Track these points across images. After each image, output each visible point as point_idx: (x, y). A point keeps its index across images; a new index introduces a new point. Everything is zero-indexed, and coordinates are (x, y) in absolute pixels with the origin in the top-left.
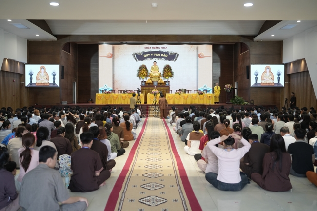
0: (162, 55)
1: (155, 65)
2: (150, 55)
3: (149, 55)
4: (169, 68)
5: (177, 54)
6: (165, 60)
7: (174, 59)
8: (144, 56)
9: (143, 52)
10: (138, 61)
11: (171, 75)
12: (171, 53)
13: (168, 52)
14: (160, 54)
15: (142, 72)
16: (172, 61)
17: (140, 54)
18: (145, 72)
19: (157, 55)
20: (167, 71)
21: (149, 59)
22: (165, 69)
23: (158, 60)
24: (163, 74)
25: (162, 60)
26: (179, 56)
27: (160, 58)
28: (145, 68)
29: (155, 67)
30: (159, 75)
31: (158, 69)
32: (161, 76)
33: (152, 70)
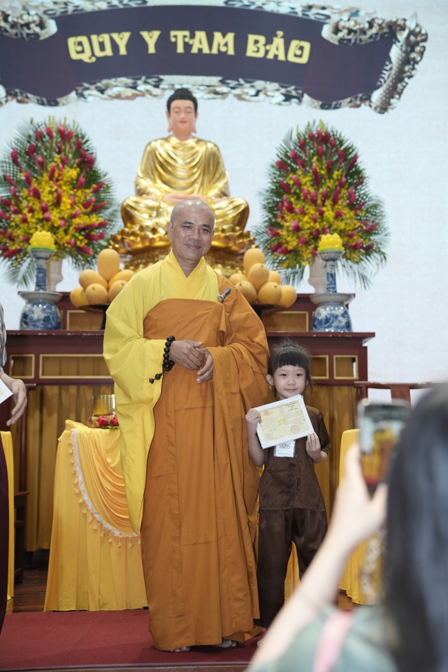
0: (255, 47)
2: (137, 44)
3: (122, 39)
4: (337, 160)
5: (412, 38)
6: (284, 101)
7: (376, 83)
8: (74, 56)
9: (63, 6)
10: (3, 101)
11: (357, 239)
12: (347, 25)
13: (312, 15)
14: (230, 37)
15: (37, 194)
16: (358, 102)
17: (29, 28)
18: (75, 195)
19: (206, 50)
20: (315, 187)
21: (120, 82)
22: (296, 169)
23: (209, 99)
24: (266, 221)
25: (252, 96)
26: (426, 54)
27: (238, 80)
28: (73, 161)
29: (181, 148)
30: (228, 234)
31: (221, 175)
32: (248, 239)
33: (148, 180)
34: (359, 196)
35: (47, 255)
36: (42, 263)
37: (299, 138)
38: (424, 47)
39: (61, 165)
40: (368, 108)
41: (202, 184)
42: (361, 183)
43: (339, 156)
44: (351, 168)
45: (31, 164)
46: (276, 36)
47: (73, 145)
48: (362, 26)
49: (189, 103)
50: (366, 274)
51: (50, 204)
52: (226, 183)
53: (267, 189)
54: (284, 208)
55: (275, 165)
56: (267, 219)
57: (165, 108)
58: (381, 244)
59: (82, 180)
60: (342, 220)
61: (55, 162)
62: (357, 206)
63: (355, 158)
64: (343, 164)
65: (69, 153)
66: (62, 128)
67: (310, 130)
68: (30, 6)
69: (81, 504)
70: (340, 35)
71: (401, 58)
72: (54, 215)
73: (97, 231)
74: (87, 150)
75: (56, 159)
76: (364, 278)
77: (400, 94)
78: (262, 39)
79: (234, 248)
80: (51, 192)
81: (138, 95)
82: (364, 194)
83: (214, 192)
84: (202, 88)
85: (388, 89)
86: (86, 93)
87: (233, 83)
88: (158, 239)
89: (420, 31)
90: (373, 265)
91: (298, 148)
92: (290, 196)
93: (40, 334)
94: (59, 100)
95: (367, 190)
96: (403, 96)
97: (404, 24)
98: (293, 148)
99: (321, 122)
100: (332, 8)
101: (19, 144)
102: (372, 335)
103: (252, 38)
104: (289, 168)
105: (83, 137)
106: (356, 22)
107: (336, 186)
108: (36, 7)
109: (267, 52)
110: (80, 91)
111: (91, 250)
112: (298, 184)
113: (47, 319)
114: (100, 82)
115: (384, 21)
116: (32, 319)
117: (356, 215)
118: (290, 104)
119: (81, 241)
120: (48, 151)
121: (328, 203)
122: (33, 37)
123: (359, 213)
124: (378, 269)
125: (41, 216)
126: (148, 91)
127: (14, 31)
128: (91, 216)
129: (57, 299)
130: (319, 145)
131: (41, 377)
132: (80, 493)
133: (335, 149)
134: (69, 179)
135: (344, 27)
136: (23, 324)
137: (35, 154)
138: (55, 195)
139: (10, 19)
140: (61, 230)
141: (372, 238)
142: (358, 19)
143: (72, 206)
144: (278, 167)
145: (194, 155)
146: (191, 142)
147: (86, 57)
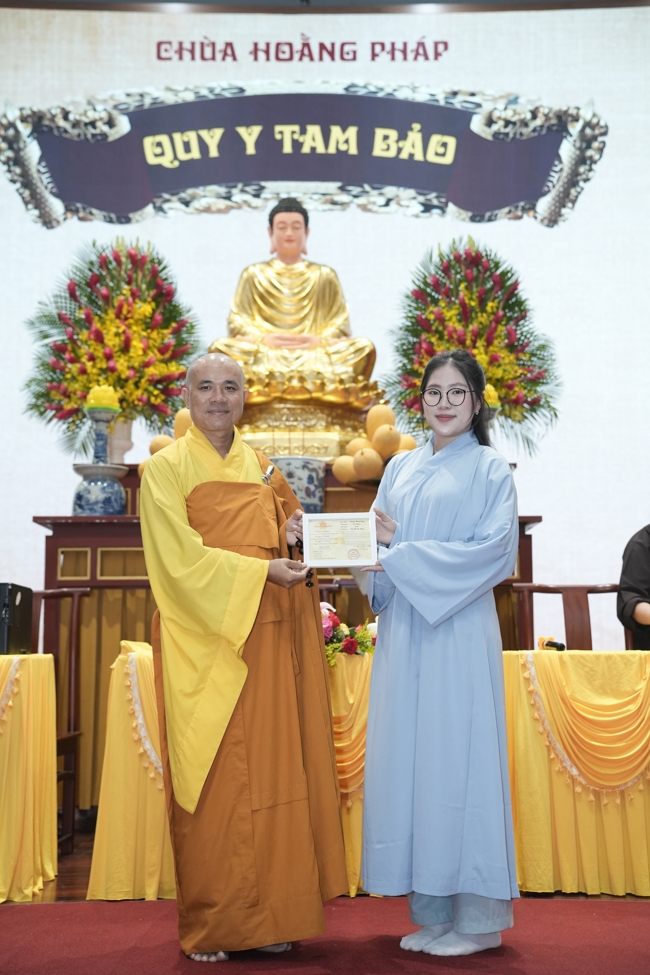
0: (385, 143)
1: (289, 251)
2: (231, 142)
3: (213, 137)
4: (492, 288)
5: (588, 131)
6: (423, 212)
7: (542, 187)
8: (151, 160)
9: (138, 98)
10: (61, 219)
11: (519, 391)
12: (504, 115)
13: (457, 103)
14: (352, 132)
15: (99, 337)
16: (519, 213)
17: (94, 127)
18: (148, 338)
19: (321, 149)
20: (463, 323)
21: (210, 191)
22: (438, 300)
23: (324, 211)
24: (399, 368)
25: (381, 206)
26: (606, 151)
27: (362, 187)
28: (146, 293)
29: (287, 275)
30: (347, 386)
31: (339, 308)
32: (375, 392)
33: (245, 316)
34: (522, 334)
35: (109, 416)
36: (102, 427)
37: (441, 260)
38: (604, 143)
39: (130, 299)
40: (533, 220)
41: (315, 320)
42: (523, 317)
43: (495, 282)
44: (509, 298)
45: (93, 298)
46: (411, 129)
47: (147, 272)
48: (522, 116)
49: (298, 217)
50: (530, 437)
51: (116, 349)
52: (347, 319)
53: (401, 326)
54: (423, 351)
55: (410, 294)
56: (400, 365)
57: (266, 224)
58: (551, 397)
59: (158, 317)
60: (499, 366)
61: (124, 295)
62: (519, 348)
63: (515, 285)
64: (500, 293)
65: (142, 283)
66: (133, 252)
67: (455, 249)
68: (97, 100)
69: (141, 755)
70: (495, 128)
71: (574, 156)
72: (121, 364)
73: (179, 383)
74: (166, 279)
75: (124, 292)
76: (528, 442)
77: (574, 202)
78: (393, 134)
79: (356, 404)
80: (117, 334)
81: (232, 208)
82: (527, 332)
83: (330, 330)
84: (316, 197)
85: (558, 196)
86: (166, 206)
87: (356, 190)
88: (255, 394)
89: (598, 123)
90: (540, 425)
91: (440, 272)
92: (430, 335)
93: (98, 521)
94: (131, 215)
95: (531, 326)
96: (578, 204)
97: (578, 114)
98: (433, 272)
99: (470, 239)
100: (484, 94)
101: (78, 273)
102: (538, 519)
103: (380, 133)
104: (429, 299)
105: (160, 263)
106: (515, 111)
107: (491, 322)
108: (105, 101)
109: (400, 150)
110: (158, 204)
111: (170, 407)
112: (441, 319)
113: (107, 501)
114: (184, 191)
115: (551, 110)
116: (88, 501)
117: (518, 359)
118: (431, 216)
119: (156, 397)
120: (115, 281)
121: (480, 343)
122: (99, 138)
123: (521, 356)
124: (547, 430)
125: (104, 366)
126: (245, 202)
127: (75, 132)
128: (169, 365)
129: (120, 474)
130: (467, 268)
131: (99, 578)
132: (140, 739)
133: (488, 273)
134: (142, 317)
135: (499, 118)
136: (77, 507)
137: (98, 285)
138: (123, 338)
139: (71, 117)
140: (131, 382)
141: (539, 389)
142: (518, 108)
143: (145, 351)
144: (414, 298)
145: (304, 282)
146: (300, 267)
147: (167, 162)
